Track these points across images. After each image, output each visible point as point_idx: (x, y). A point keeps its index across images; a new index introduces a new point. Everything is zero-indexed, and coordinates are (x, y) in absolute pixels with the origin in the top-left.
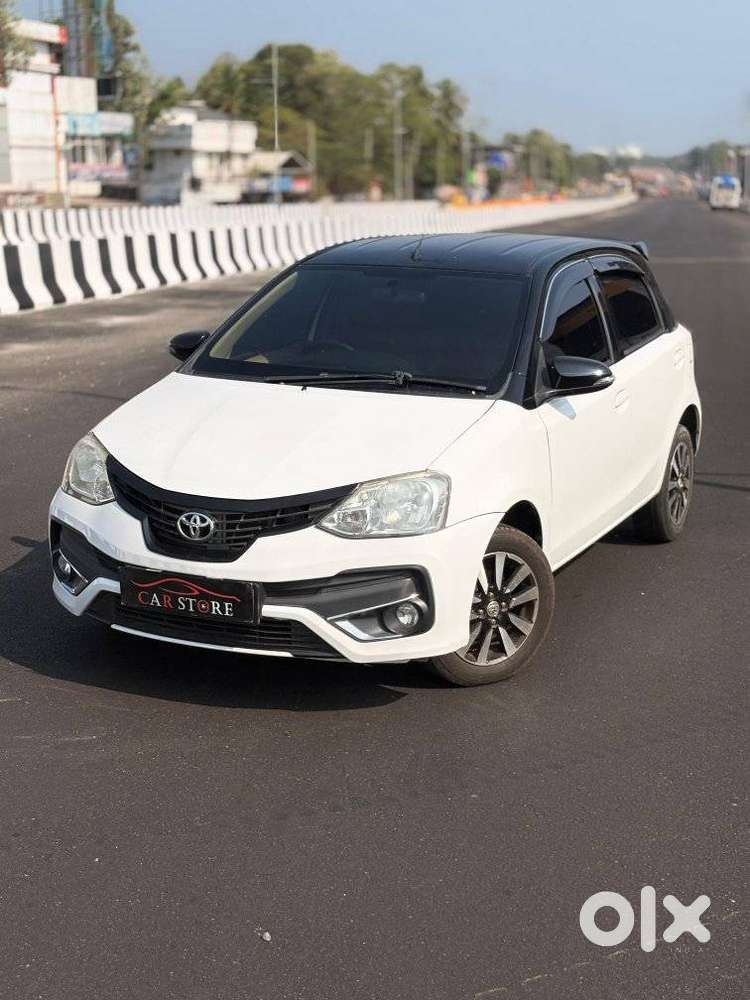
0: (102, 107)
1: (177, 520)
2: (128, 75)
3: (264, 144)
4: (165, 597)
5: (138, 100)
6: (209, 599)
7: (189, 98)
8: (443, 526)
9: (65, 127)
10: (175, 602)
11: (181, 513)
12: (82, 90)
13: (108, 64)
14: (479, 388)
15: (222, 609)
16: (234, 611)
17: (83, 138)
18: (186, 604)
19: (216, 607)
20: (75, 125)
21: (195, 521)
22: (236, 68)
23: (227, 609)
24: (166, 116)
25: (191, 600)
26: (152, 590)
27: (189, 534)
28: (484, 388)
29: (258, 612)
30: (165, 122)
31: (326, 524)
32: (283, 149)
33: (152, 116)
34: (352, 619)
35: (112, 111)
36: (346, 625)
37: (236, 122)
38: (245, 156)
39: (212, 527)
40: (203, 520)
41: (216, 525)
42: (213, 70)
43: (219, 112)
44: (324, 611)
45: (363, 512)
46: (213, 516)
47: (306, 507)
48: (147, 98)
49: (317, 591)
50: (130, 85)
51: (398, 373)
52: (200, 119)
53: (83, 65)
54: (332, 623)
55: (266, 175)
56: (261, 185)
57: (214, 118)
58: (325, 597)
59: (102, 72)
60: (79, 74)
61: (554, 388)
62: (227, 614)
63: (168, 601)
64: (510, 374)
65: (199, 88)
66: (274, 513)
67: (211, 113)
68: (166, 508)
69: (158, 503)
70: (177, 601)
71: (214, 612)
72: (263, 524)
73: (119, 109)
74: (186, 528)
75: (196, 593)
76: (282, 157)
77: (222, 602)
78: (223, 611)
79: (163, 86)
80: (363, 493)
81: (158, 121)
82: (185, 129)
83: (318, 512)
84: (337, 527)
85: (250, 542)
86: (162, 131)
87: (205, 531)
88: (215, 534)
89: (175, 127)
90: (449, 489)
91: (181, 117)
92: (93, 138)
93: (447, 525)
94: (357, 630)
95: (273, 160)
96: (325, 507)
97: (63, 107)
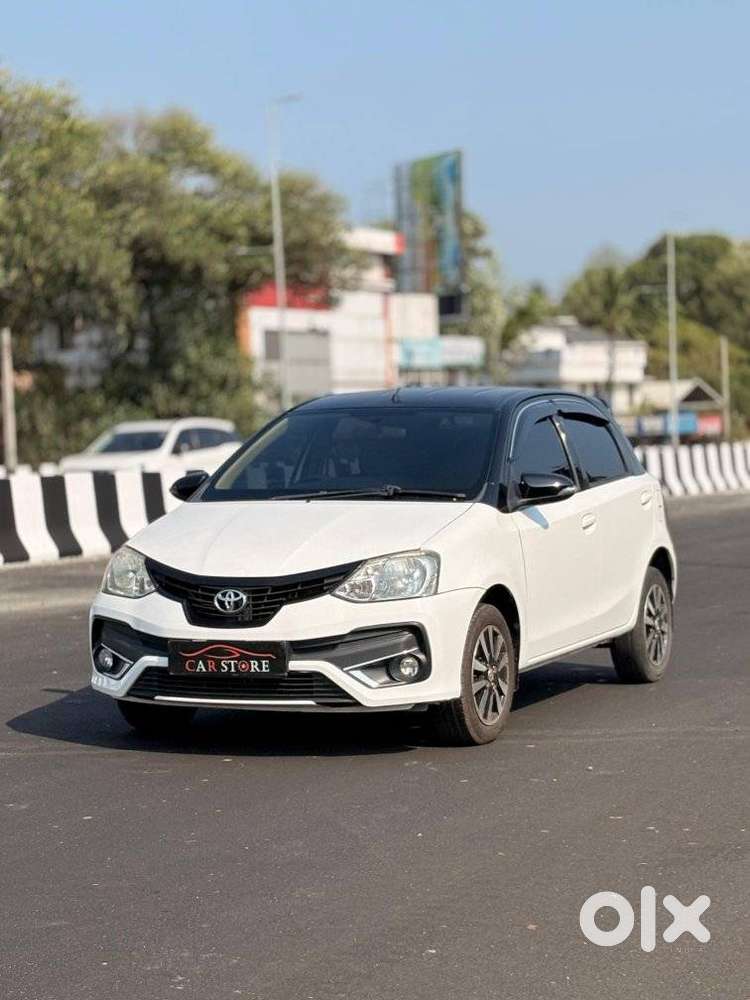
0: (443, 330)
1: (212, 599)
2: (478, 287)
3: (656, 370)
4: (209, 662)
5: (487, 320)
6: (248, 659)
7: (554, 313)
8: (436, 593)
9: (398, 357)
10: (219, 666)
11: (216, 592)
12: (419, 311)
13: (452, 275)
14: (459, 495)
15: (260, 667)
16: (270, 667)
17: (419, 371)
18: (228, 666)
19: (254, 665)
20: (409, 354)
21: (230, 596)
22: (620, 272)
23: (264, 666)
24: (524, 338)
25: (232, 662)
26: (197, 659)
27: (225, 608)
28: (463, 496)
29: (285, 666)
30: (524, 348)
31: (337, 593)
32: (683, 376)
33: (507, 339)
34: (363, 669)
35: (454, 333)
36: (358, 674)
37: (618, 342)
38: (631, 387)
39: (245, 601)
40: (237, 595)
41: (248, 598)
42: (588, 275)
43: (597, 332)
44: (341, 663)
45: (369, 582)
46: (245, 592)
47: (322, 580)
48: (500, 316)
49: (334, 646)
50: (477, 302)
51: (388, 487)
52: (569, 341)
53: (420, 278)
54: (347, 672)
55: (661, 412)
56: (652, 425)
57: (587, 340)
58: (341, 651)
59: (445, 285)
60: (415, 290)
61: (524, 497)
62: (264, 670)
63: (212, 666)
64: (486, 484)
65: (567, 300)
66: (295, 585)
67: (586, 332)
68: (203, 590)
69: (196, 587)
70: (220, 664)
71: (253, 670)
72: (286, 595)
73: (464, 332)
74: (222, 603)
75: (238, 655)
76: (684, 388)
77: (259, 659)
78: (261, 668)
79: (521, 300)
80: (369, 568)
81: (515, 345)
82: (551, 357)
83: (332, 583)
84: (348, 595)
85: (275, 611)
86: (520, 358)
87: (237, 604)
88: (248, 605)
89: (537, 353)
90: (439, 564)
91: (546, 339)
92: (431, 370)
93: (439, 591)
94: (368, 678)
95: (670, 392)
96: (338, 579)
97: (396, 333)
